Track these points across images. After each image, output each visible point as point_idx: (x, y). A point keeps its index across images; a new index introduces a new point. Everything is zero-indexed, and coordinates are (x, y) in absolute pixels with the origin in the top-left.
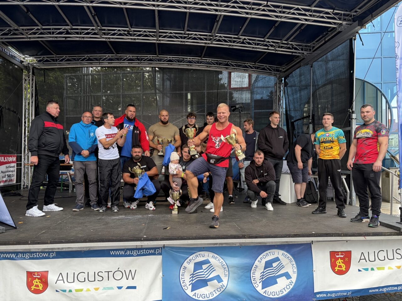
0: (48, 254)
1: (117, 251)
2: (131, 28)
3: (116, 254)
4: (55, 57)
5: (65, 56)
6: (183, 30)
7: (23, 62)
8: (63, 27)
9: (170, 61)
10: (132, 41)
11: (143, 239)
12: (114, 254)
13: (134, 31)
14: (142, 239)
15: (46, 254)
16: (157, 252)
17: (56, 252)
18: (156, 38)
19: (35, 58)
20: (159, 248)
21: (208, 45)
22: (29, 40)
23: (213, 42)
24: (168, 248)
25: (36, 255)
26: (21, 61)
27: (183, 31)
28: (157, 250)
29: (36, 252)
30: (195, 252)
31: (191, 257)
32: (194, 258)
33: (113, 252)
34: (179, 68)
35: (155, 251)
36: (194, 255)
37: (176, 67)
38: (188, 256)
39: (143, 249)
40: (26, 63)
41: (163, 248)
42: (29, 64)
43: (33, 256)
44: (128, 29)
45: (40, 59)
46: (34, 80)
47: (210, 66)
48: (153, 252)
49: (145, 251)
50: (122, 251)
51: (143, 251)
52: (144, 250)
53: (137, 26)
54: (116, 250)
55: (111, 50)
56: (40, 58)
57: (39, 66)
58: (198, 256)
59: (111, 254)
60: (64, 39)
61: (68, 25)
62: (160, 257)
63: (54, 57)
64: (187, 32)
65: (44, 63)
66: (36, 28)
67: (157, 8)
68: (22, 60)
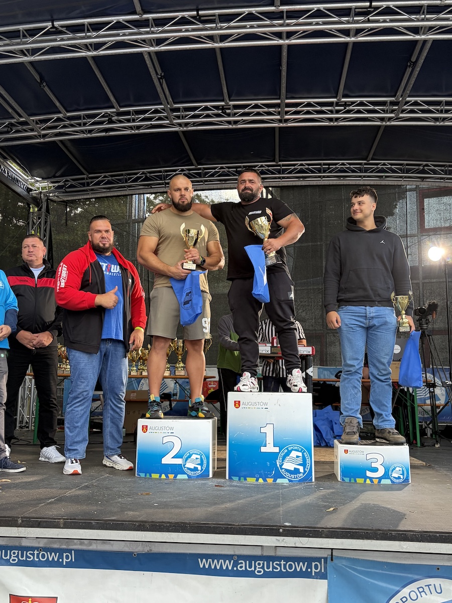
0: (58, 554)
1: (216, 561)
2: (230, 100)
3: (213, 567)
4: (87, 179)
5: (103, 175)
6: (335, 95)
7: (31, 190)
8: (103, 111)
9: (301, 171)
10: (231, 126)
11: (284, 530)
12: (207, 567)
13: (236, 107)
14: (281, 530)
15: (53, 554)
16: (314, 570)
17: (76, 551)
18: (278, 117)
19: (53, 182)
20: (318, 559)
21: (388, 123)
22: (42, 140)
23: (401, 115)
24: (344, 563)
25: (33, 555)
26: (28, 188)
27: (336, 97)
28: (313, 564)
29: (33, 549)
30: (416, 577)
31: (405, 591)
32: (413, 596)
33: (204, 560)
34: (320, 184)
35: (309, 566)
36: (413, 586)
37: (315, 183)
38: (398, 588)
39: (279, 558)
40: (35, 192)
41: (329, 560)
42: (41, 192)
43: (27, 557)
44: (223, 103)
45: (60, 184)
46: (48, 223)
47: (387, 177)
48: (304, 570)
49: (285, 565)
50: (227, 561)
51: (280, 565)
52: (283, 563)
53: (240, 95)
54: (213, 557)
55: (188, 155)
56: (59, 182)
57: (57, 197)
58: (423, 591)
59: (201, 566)
60: (103, 134)
61: (113, 107)
62: (323, 585)
63: (83, 179)
64: (343, 100)
65: (67, 190)
66: (55, 116)
67: (287, 42)
68: (30, 187)
